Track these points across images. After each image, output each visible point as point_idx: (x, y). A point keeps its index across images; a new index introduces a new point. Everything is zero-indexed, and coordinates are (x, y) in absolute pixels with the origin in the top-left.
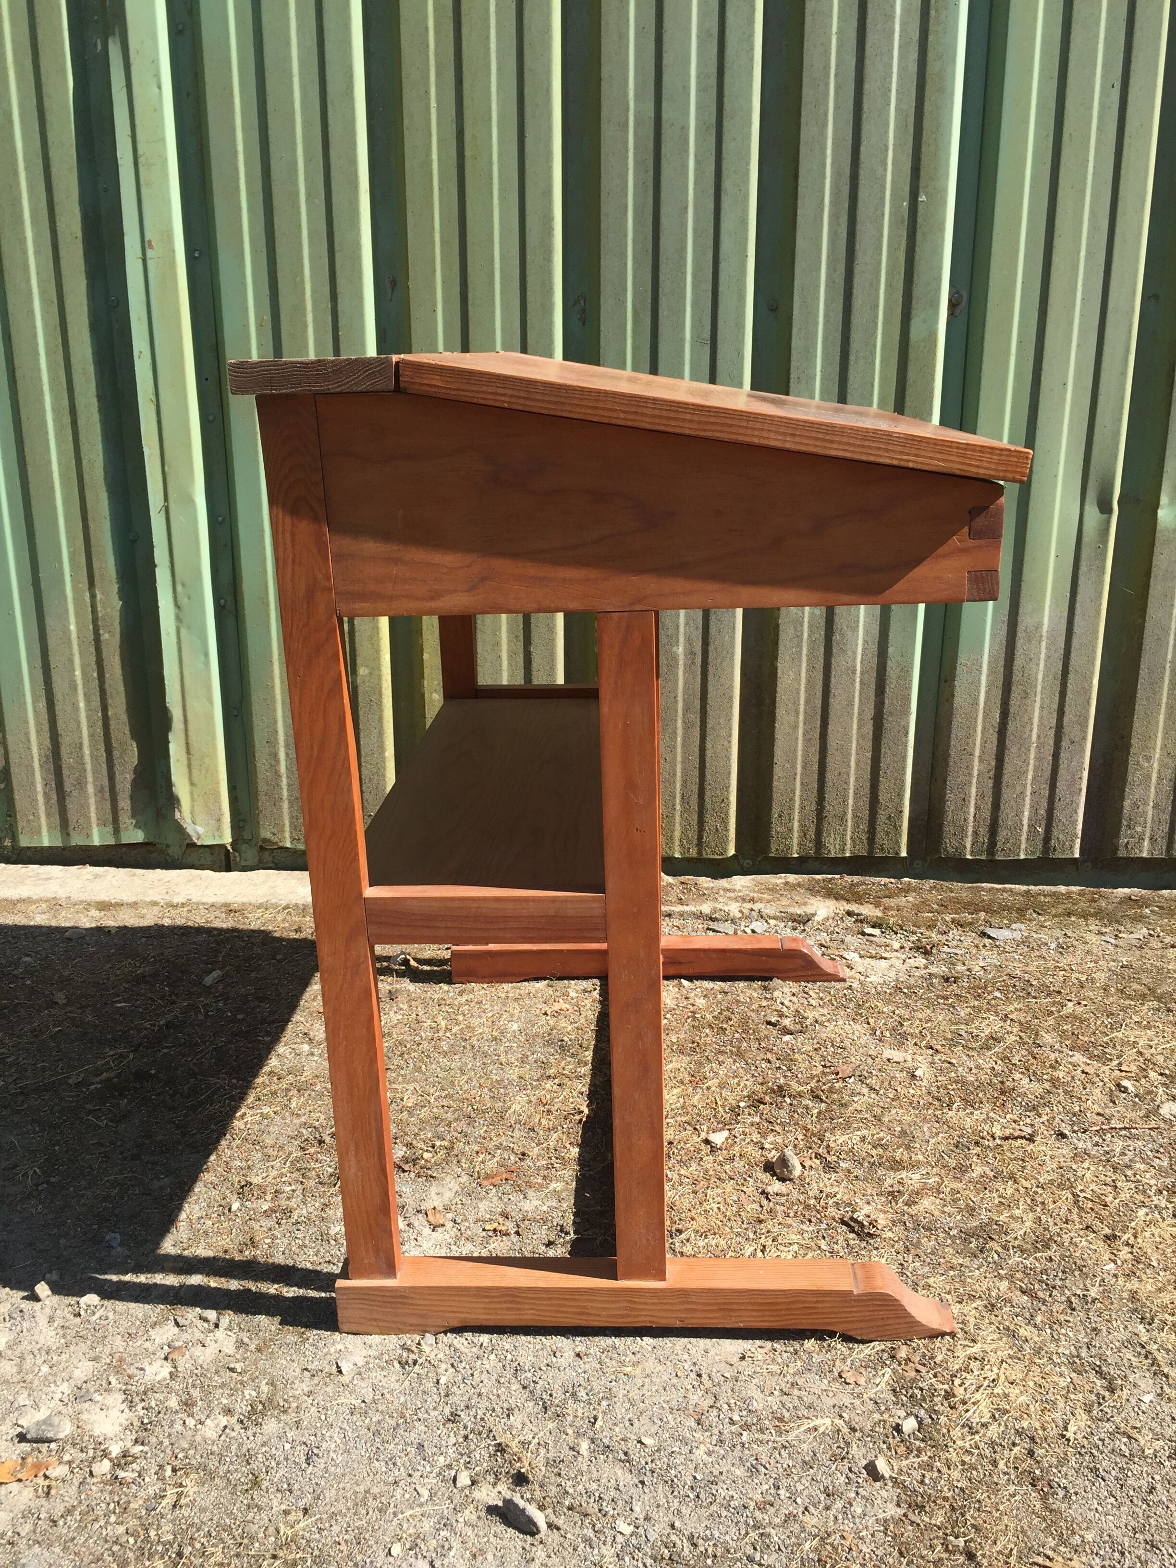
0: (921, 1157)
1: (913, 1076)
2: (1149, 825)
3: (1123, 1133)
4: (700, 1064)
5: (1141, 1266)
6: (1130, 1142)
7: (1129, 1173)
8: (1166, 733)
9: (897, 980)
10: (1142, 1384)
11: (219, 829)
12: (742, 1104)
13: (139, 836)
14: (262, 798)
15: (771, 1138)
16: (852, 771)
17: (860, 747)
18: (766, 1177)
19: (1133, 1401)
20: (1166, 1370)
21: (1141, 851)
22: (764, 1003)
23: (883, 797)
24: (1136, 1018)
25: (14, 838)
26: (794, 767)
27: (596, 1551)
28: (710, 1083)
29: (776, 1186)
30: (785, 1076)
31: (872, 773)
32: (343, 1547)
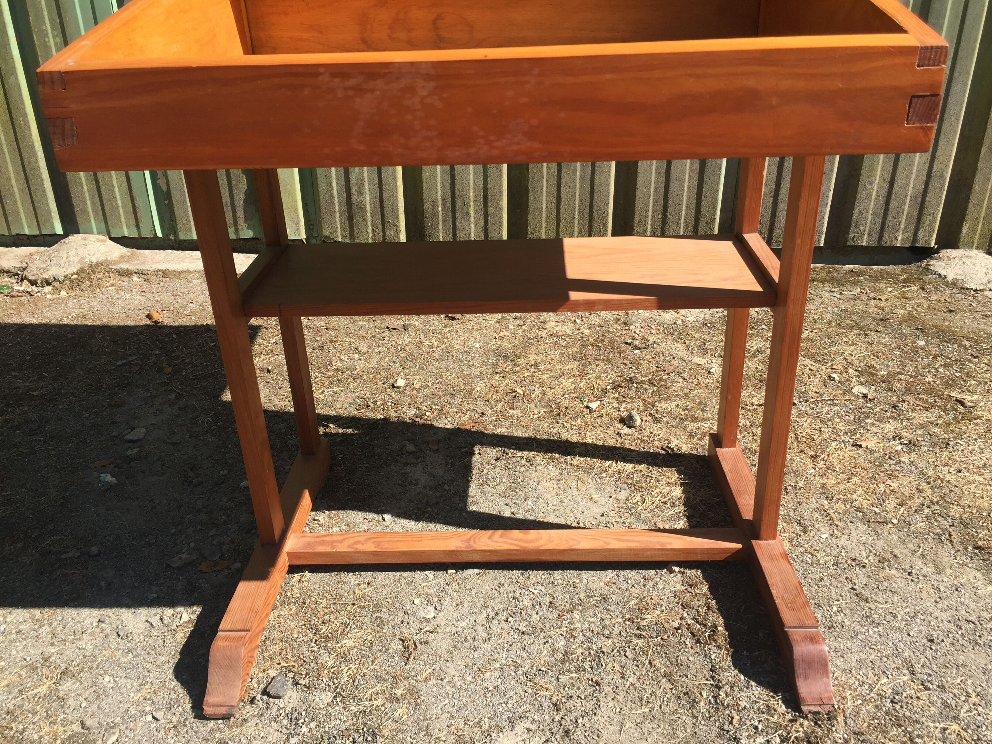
0: (710, 415)
1: (709, 372)
2: (868, 225)
3: (829, 402)
4: (585, 366)
5: (830, 471)
6: (832, 407)
7: (829, 423)
8: (883, 167)
9: (705, 319)
10: (823, 530)
11: (298, 230)
12: (608, 387)
13: (250, 234)
14: (323, 211)
15: (624, 405)
16: (685, 194)
17: (691, 178)
18: (620, 426)
19: (816, 538)
20: (837, 523)
21: (862, 242)
22: (624, 332)
23: (704, 209)
24: (845, 340)
25: (176, 234)
26: (649, 191)
27: (521, 603)
28: (590, 376)
29: (625, 430)
30: (634, 373)
31: (697, 195)
32: (389, 600)
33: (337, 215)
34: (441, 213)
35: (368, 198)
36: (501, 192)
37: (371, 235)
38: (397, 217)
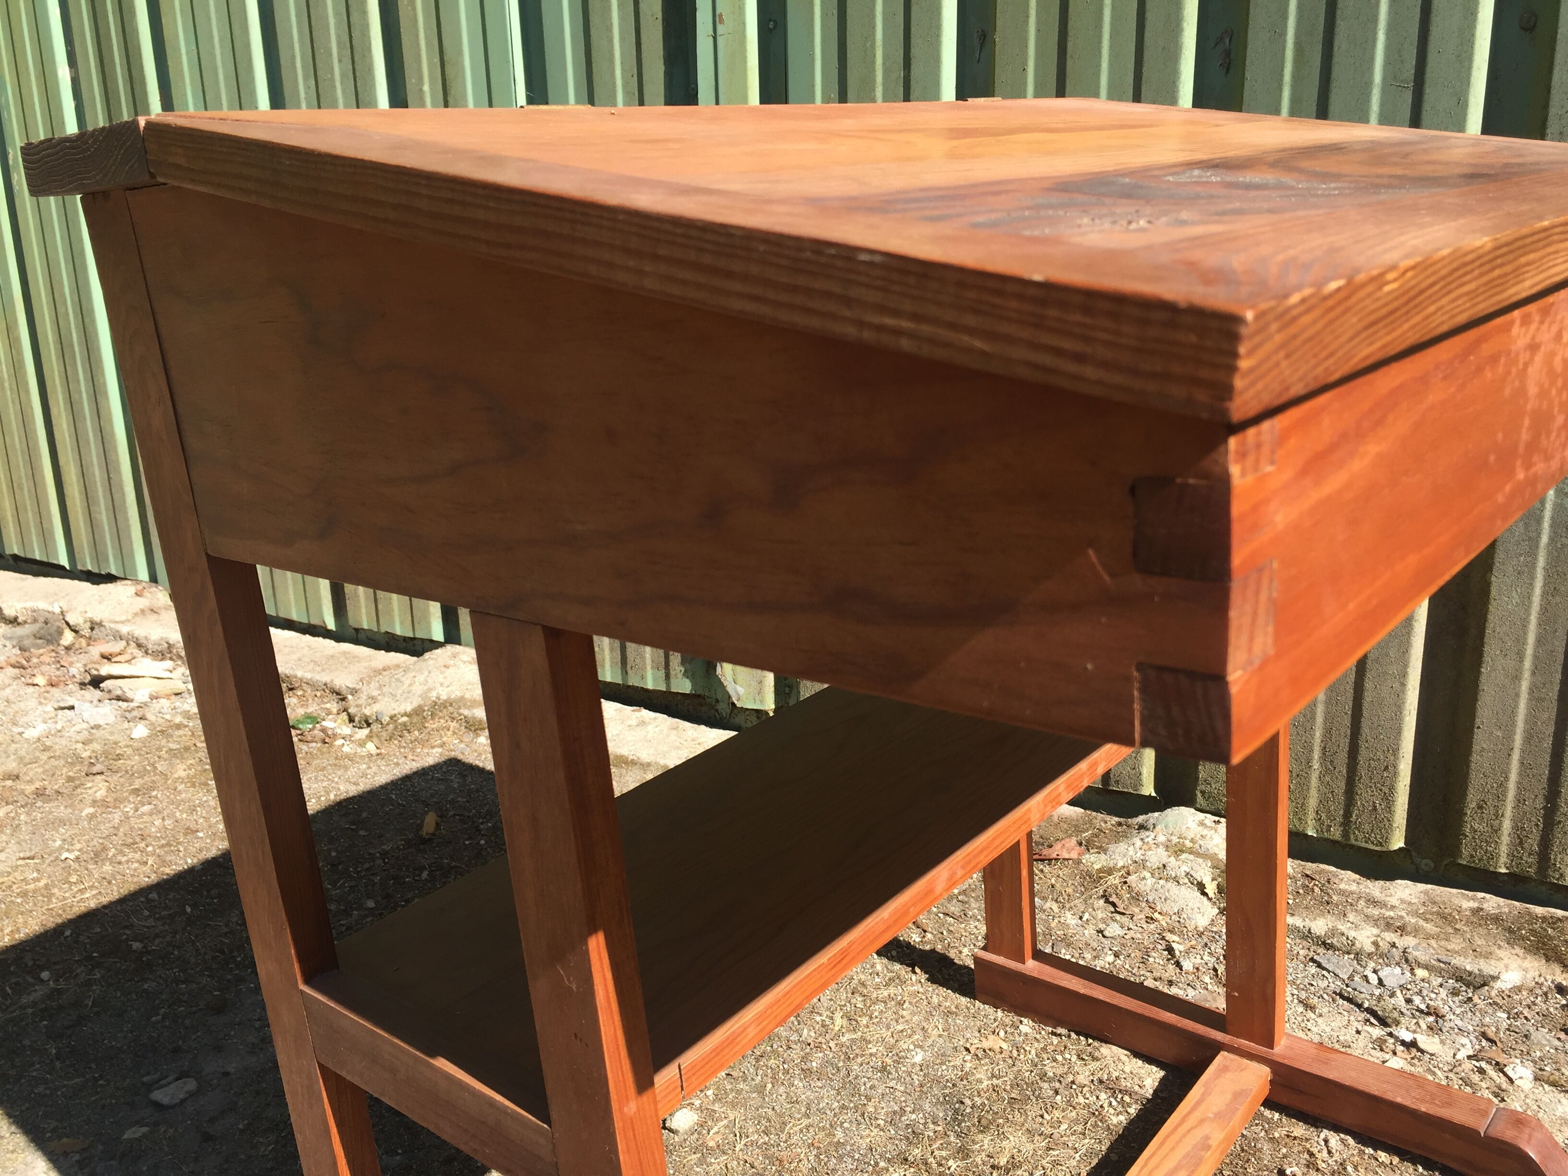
11: (760, 692)
13: (683, 685)
26: (1509, 736)
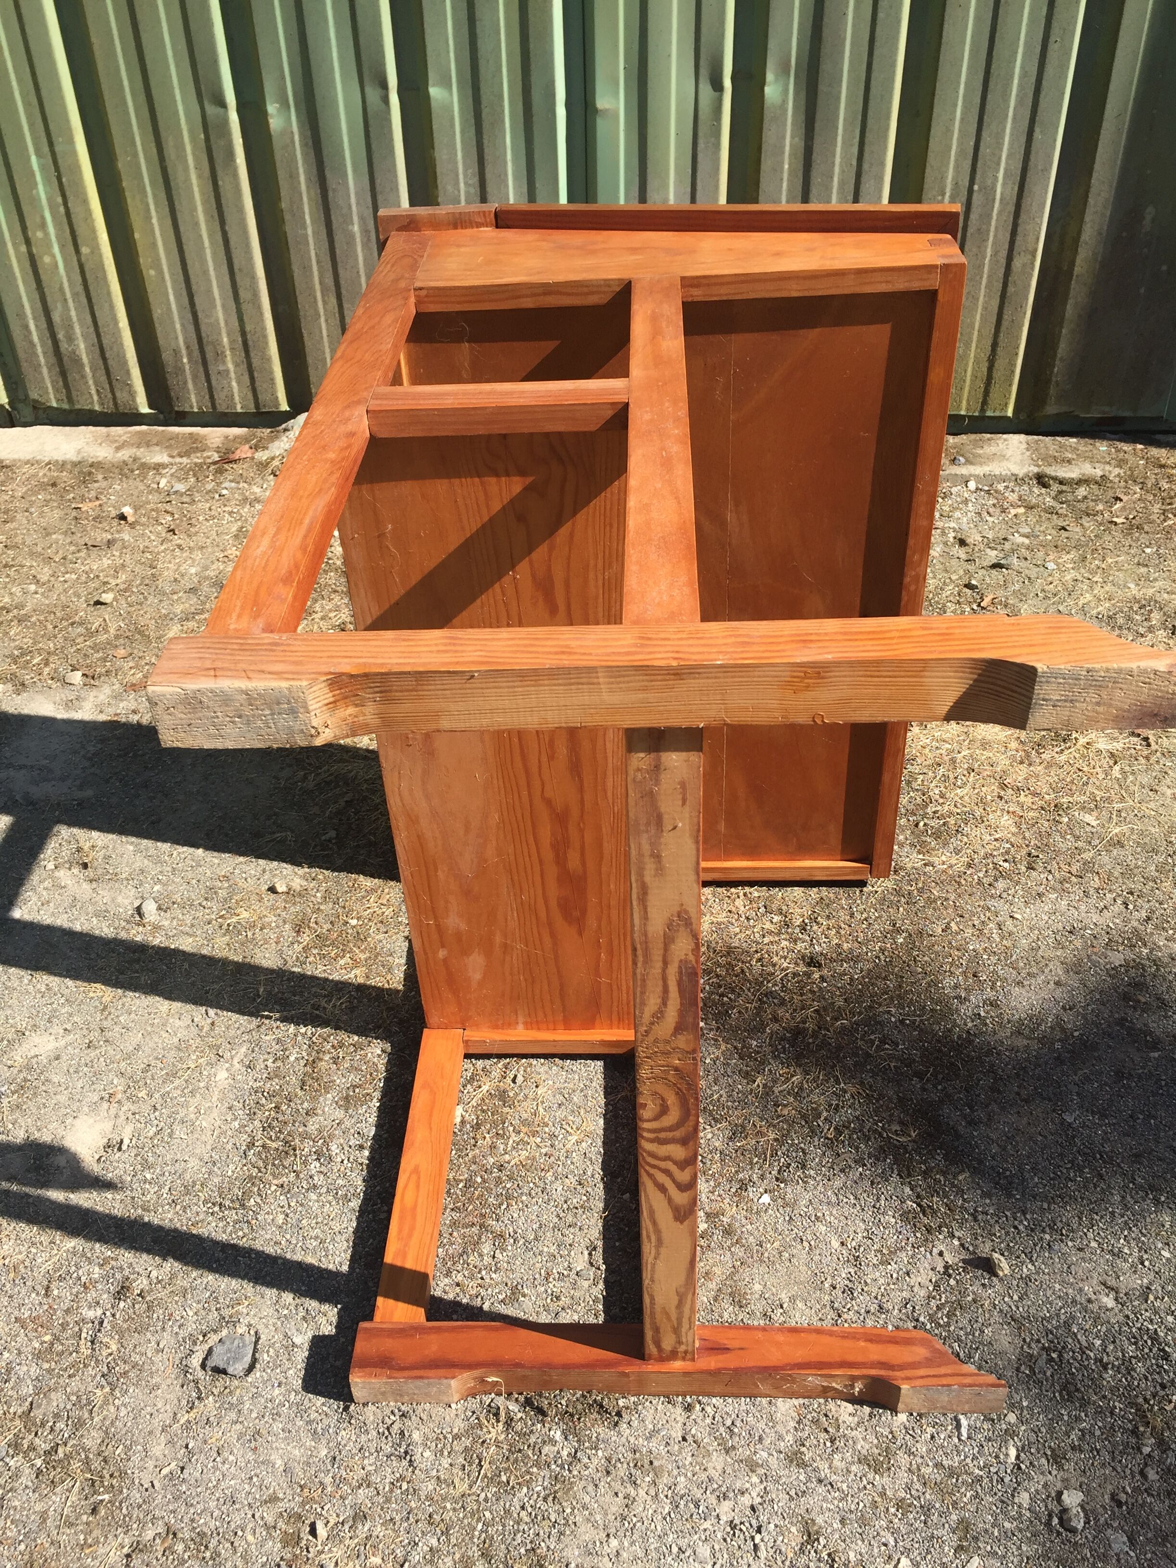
14: (24, 365)
33: (45, 371)
34: (187, 367)
35: (82, 346)
36: (265, 337)
37: (95, 398)
38: (128, 373)
